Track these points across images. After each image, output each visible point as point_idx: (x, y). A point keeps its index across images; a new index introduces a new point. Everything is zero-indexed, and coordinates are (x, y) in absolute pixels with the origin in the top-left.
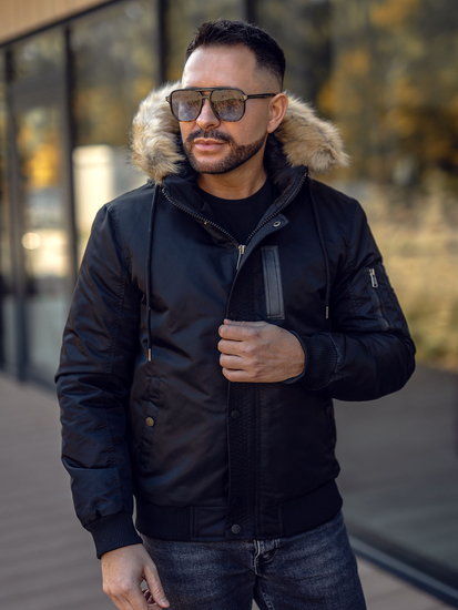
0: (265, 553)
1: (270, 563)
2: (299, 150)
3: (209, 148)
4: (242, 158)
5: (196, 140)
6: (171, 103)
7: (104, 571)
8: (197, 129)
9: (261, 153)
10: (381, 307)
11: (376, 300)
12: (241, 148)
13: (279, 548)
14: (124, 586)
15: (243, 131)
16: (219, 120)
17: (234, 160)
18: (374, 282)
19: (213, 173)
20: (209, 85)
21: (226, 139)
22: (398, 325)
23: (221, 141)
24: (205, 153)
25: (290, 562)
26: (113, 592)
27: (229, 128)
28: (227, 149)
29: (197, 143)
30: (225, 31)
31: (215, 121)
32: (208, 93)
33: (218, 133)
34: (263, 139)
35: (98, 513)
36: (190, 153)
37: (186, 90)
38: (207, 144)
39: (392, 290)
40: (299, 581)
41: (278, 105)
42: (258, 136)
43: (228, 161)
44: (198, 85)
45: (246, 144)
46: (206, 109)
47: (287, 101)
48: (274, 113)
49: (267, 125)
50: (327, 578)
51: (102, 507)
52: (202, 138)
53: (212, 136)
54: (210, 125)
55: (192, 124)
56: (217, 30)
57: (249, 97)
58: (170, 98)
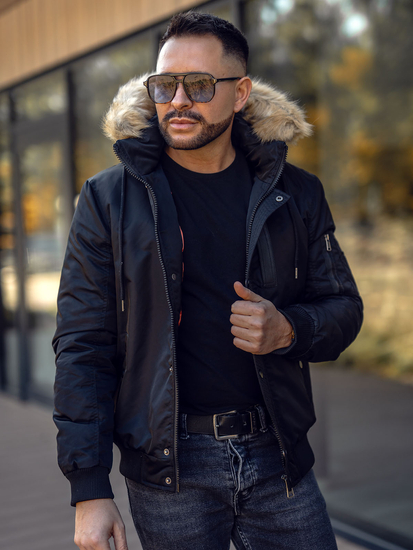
0: (244, 490)
1: (248, 500)
2: (266, 126)
3: (183, 127)
4: (213, 135)
5: (171, 120)
6: (148, 87)
7: (77, 522)
8: (172, 110)
9: (228, 131)
10: (333, 269)
11: (329, 262)
12: (211, 127)
13: (256, 485)
14: (94, 538)
15: (211, 111)
16: (192, 101)
17: (205, 138)
18: (328, 247)
19: (186, 149)
20: (183, 70)
21: (199, 119)
22: (348, 285)
23: (193, 121)
24: (180, 132)
25: (266, 498)
26: (83, 542)
27: (201, 109)
28: (199, 128)
29: (172, 122)
30: (195, 23)
31: (188, 102)
32: (181, 78)
33: (190, 113)
34: (231, 118)
35: (75, 465)
36: (166, 132)
37: (161, 75)
38: (181, 123)
39: (342, 253)
40: (274, 514)
41: (244, 87)
42: (226, 115)
43: (199, 139)
44: (172, 71)
45: (216, 122)
46: (180, 92)
47: (251, 84)
48: (240, 95)
49: (234, 105)
50: (299, 511)
51: (79, 461)
52: (176, 118)
53: (186, 115)
54: (184, 106)
55: (167, 105)
56: (188, 22)
57: (218, 80)
58: (147, 84)
